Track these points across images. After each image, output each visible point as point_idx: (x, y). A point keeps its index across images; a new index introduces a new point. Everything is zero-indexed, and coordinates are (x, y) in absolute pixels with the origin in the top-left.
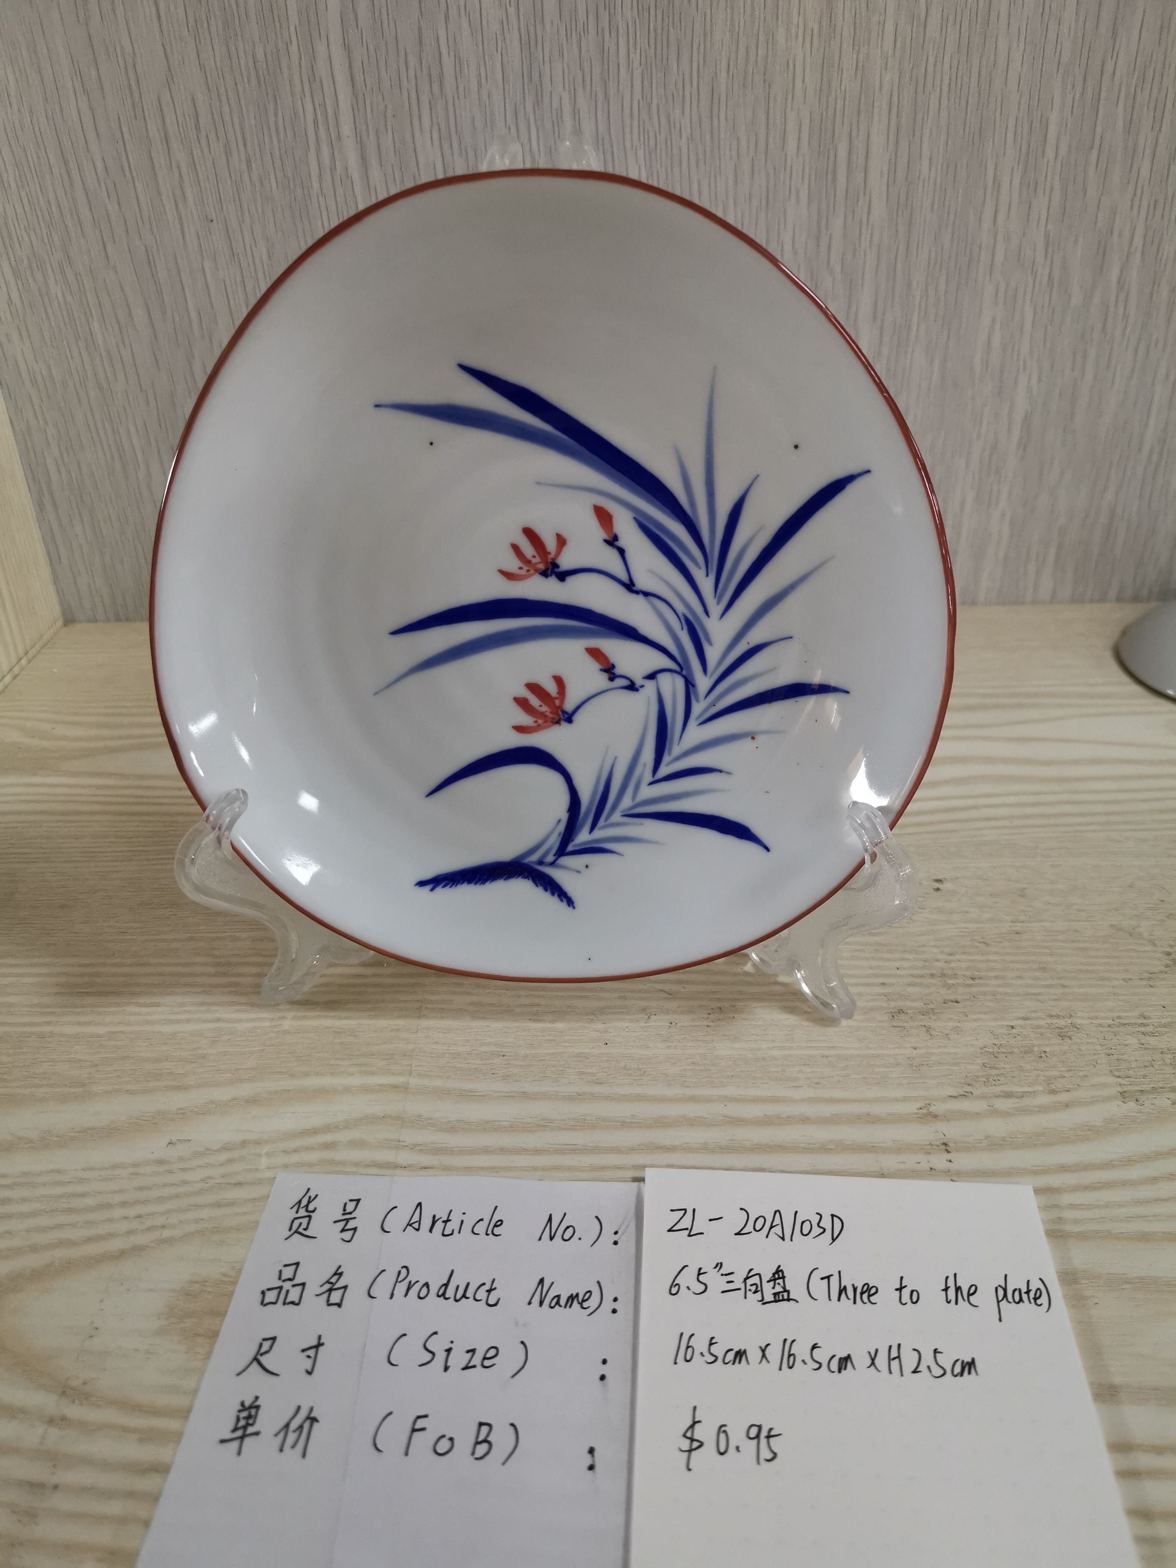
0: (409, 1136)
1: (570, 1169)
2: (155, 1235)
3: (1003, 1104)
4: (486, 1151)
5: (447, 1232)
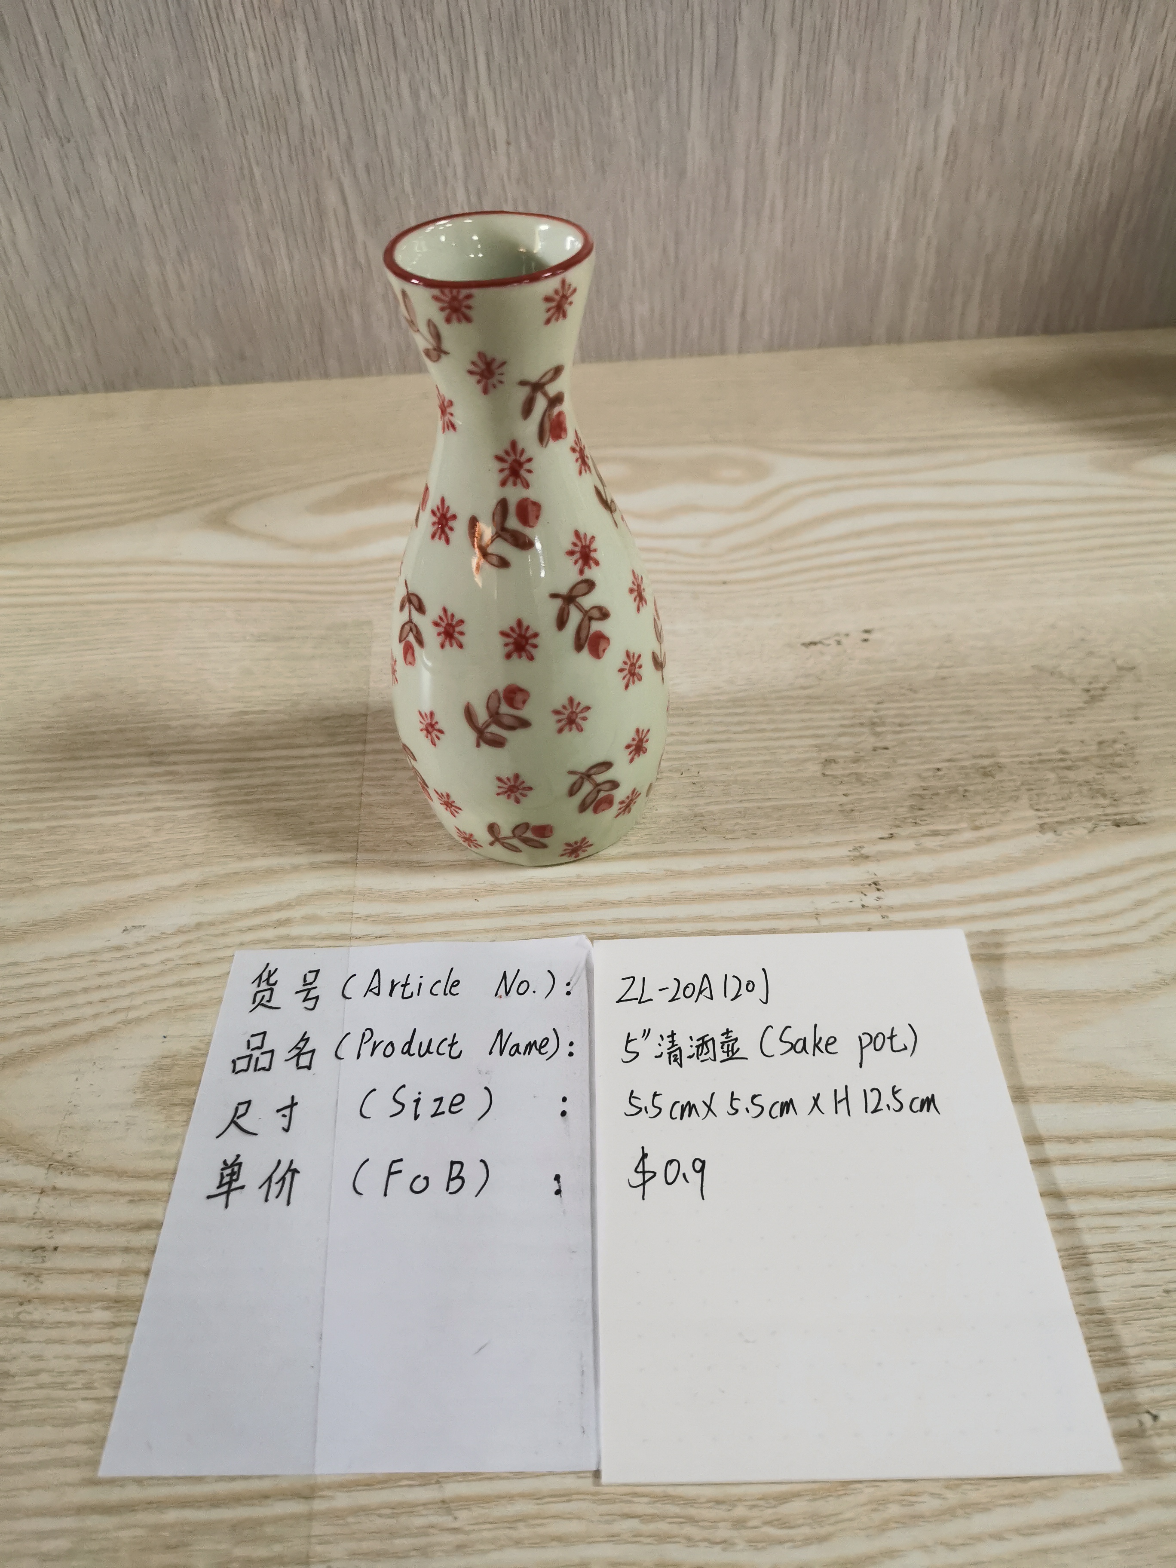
0: (361, 908)
1: (520, 929)
2: (121, 1016)
3: (930, 842)
4: (437, 917)
5: (406, 995)
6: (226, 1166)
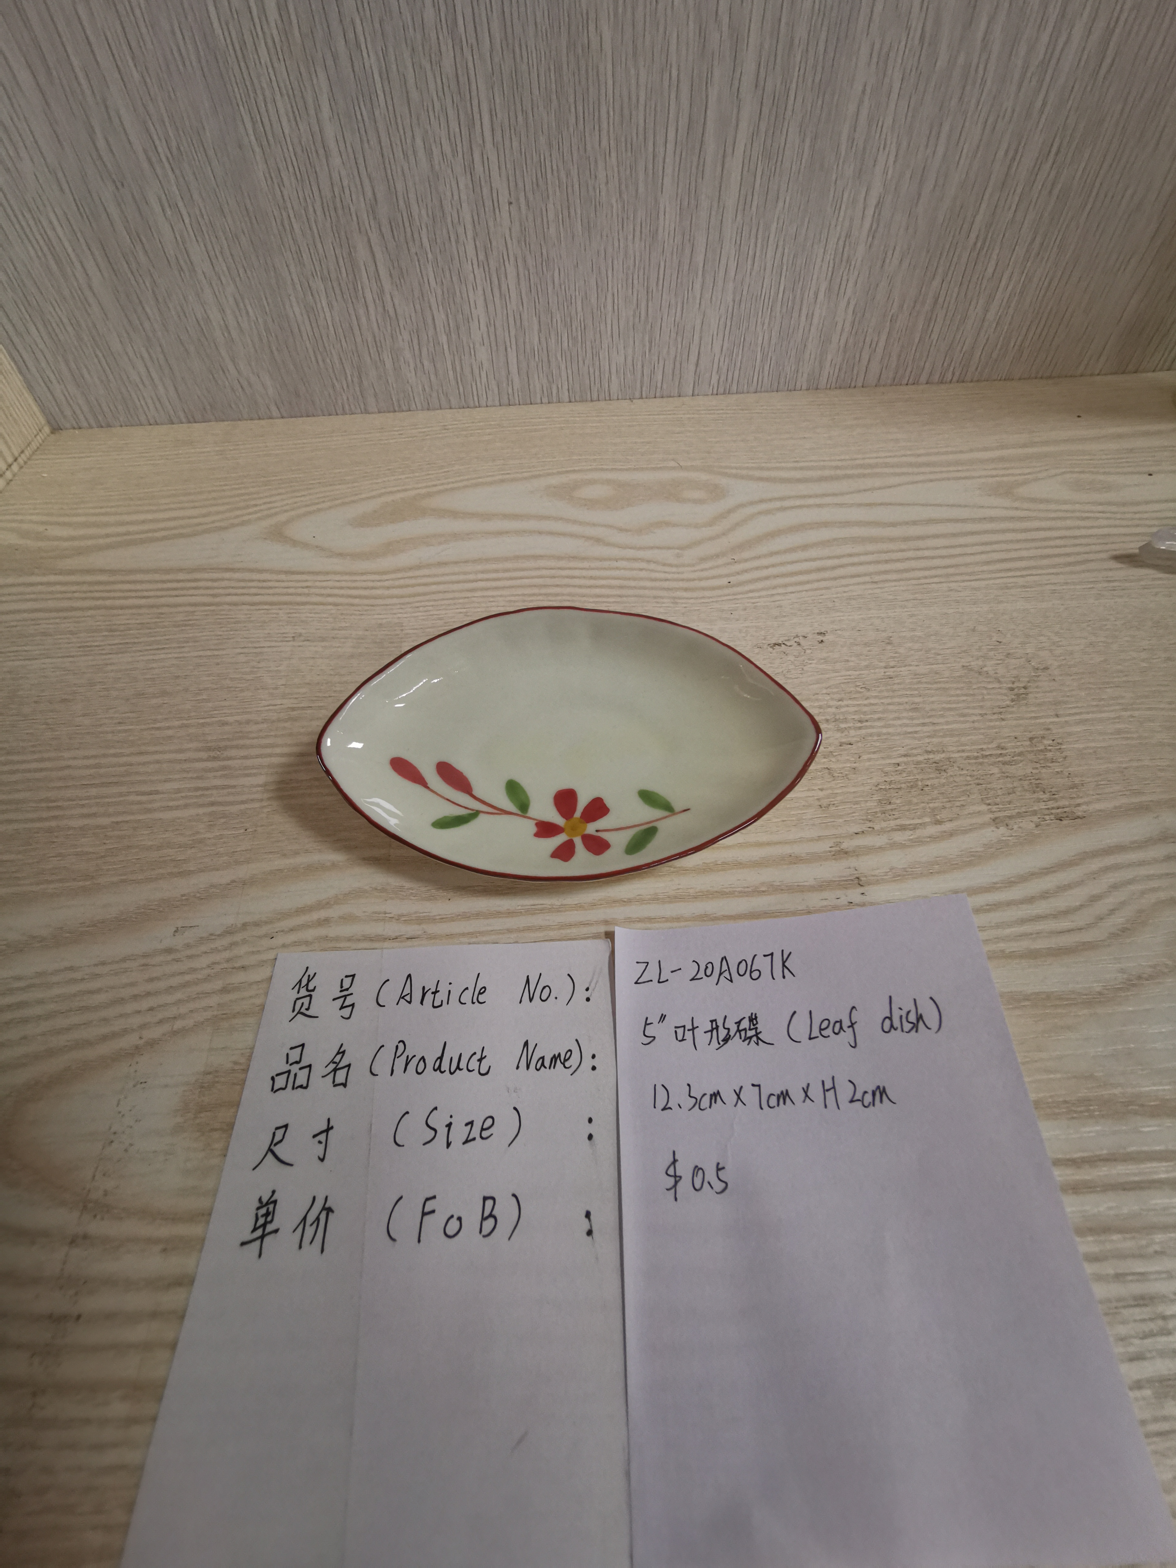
0: (394, 907)
1: (540, 928)
2: (166, 1028)
5: (437, 1004)
6: (262, 1204)
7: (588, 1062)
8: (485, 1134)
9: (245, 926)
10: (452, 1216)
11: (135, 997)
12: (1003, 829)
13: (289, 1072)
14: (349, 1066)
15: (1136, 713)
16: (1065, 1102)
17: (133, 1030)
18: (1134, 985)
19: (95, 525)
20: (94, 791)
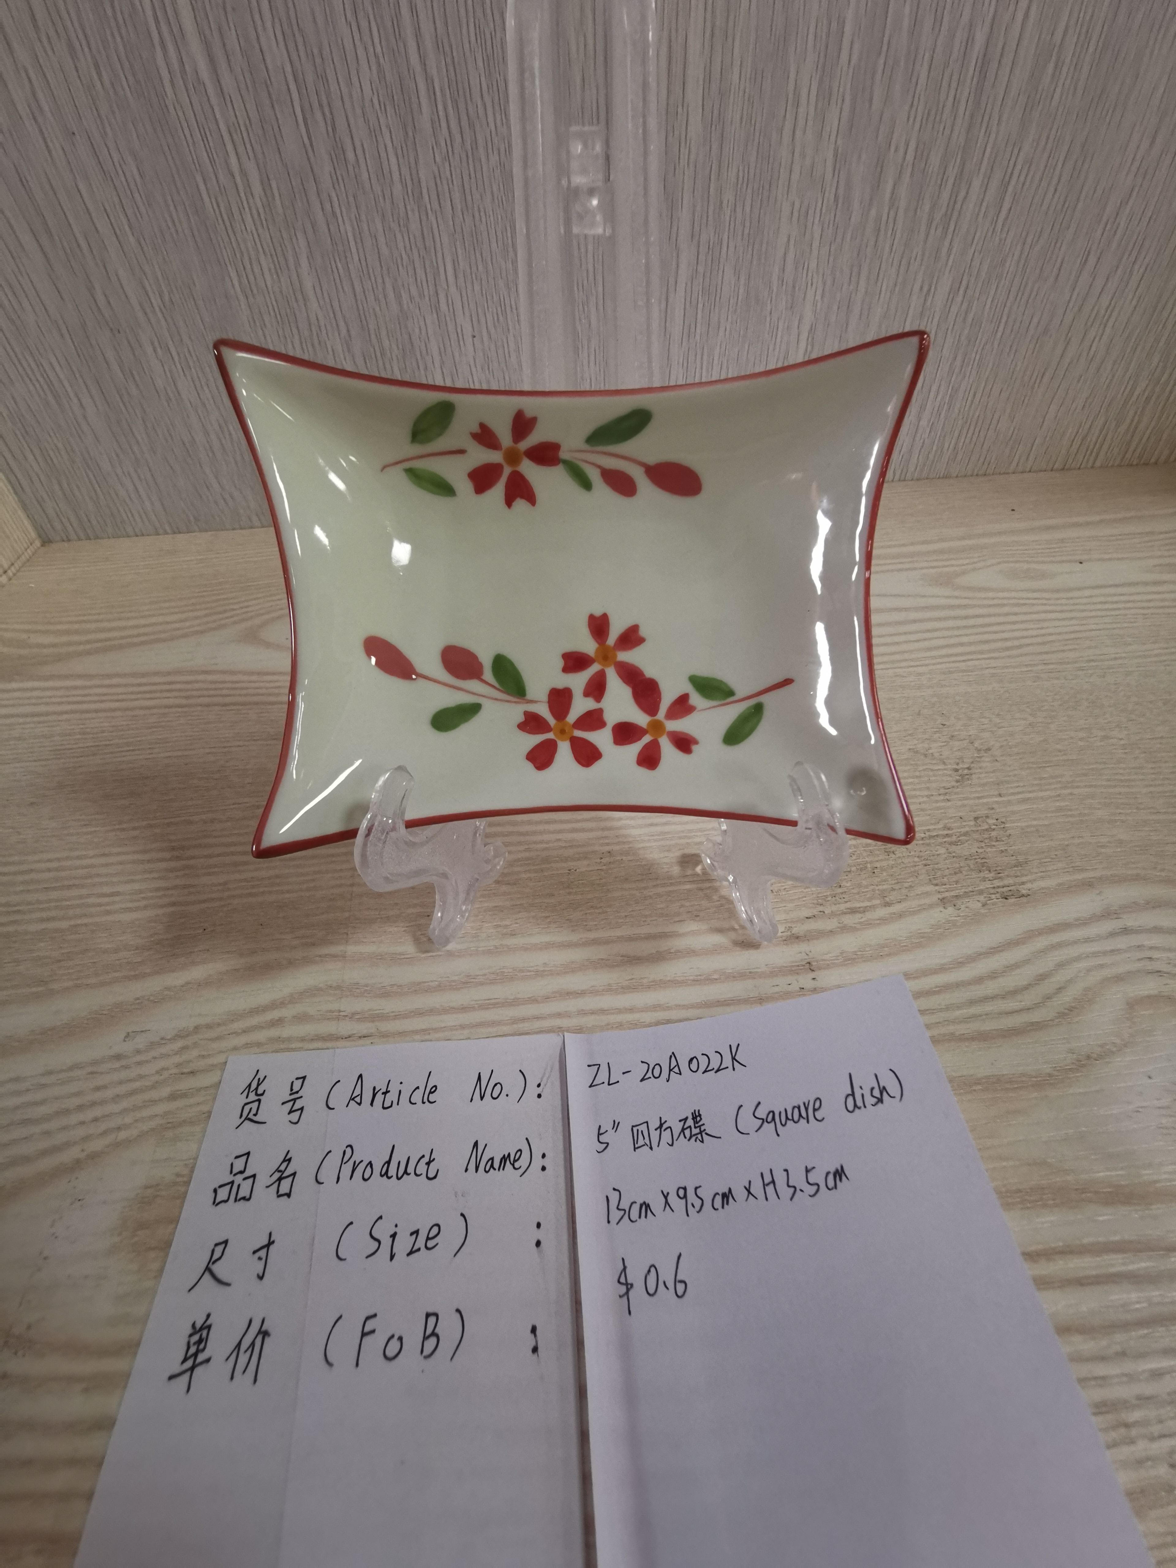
0: (349, 1005)
1: (493, 1024)
2: (110, 1139)
4: (419, 1013)
5: (387, 1105)
6: (195, 1330)
7: (538, 1162)
8: (430, 1244)
9: (197, 1028)
10: (393, 1336)
11: (80, 1108)
12: (950, 910)
13: (232, 1183)
14: (294, 1174)
15: (1076, 791)
16: (1019, 1191)
17: (75, 1143)
18: (1083, 1066)
19: (77, 632)
20: (54, 895)
